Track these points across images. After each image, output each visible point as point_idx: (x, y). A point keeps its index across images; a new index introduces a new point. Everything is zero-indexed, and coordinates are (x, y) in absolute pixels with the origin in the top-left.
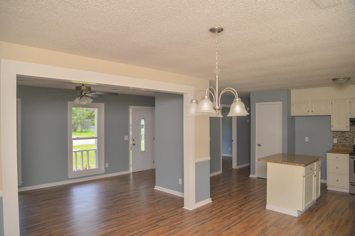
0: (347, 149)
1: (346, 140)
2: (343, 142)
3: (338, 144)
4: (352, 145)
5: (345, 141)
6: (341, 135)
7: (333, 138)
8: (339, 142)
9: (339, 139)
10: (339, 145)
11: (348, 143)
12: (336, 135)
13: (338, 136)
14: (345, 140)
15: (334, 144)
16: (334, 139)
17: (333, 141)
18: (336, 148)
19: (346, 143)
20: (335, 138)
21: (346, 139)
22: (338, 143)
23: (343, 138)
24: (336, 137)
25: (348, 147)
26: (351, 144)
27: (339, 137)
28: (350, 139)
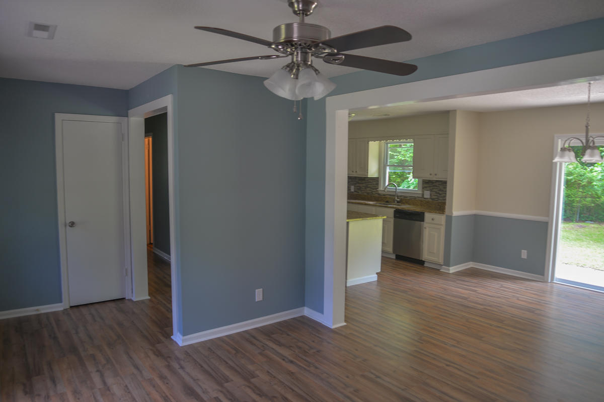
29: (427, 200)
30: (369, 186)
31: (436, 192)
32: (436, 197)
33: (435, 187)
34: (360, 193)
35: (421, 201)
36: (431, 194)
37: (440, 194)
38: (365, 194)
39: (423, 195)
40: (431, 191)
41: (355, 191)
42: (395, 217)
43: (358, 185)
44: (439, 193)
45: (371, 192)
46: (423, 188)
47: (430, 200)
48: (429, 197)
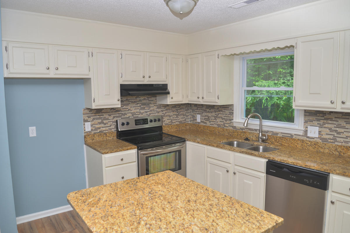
0: (108, 138)
1: (105, 124)
2: (99, 128)
3: (93, 132)
4: (113, 130)
5: (103, 125)
6: (97, 115)
7: (83, 123)
8: (94, 128)
9: (93, 122)
10: (95, 133)
11: (107, 128)
12: (89, 117)
13: (92, 118)
14: (103, 123)
15: (86, 134)
16: (86, 123)
17: (85, 127)
18: (91, 141)
19: (104, 129)
20: (87, 121)
21: (105, 121)
22: (92, 130)
23: (100, 121)
24: (89, 119)
25: (108, 135)
26: (111, 129)
27: (94, 119)
28: (109, 121)
29: (312, 140)
30: (220, 115)
31: (330, 129)
32: (332, 137)
33: (330, 122)
34: (208, 124)
35: (303, 141)
36: (320, 132)
37: (339, 133)
38: (216, 126)
39: (306, 132)
40: (321, 126)
41: (202, 122)
42: (268, 172)
43: (206, 114)
44: (336, 131)
45: (222, 123)
46: (306, 122)
47: (319, 140)
48: (317, 135)
